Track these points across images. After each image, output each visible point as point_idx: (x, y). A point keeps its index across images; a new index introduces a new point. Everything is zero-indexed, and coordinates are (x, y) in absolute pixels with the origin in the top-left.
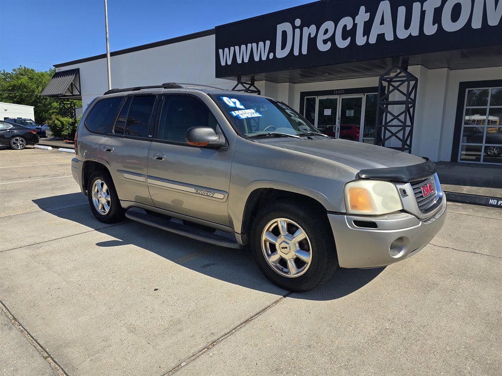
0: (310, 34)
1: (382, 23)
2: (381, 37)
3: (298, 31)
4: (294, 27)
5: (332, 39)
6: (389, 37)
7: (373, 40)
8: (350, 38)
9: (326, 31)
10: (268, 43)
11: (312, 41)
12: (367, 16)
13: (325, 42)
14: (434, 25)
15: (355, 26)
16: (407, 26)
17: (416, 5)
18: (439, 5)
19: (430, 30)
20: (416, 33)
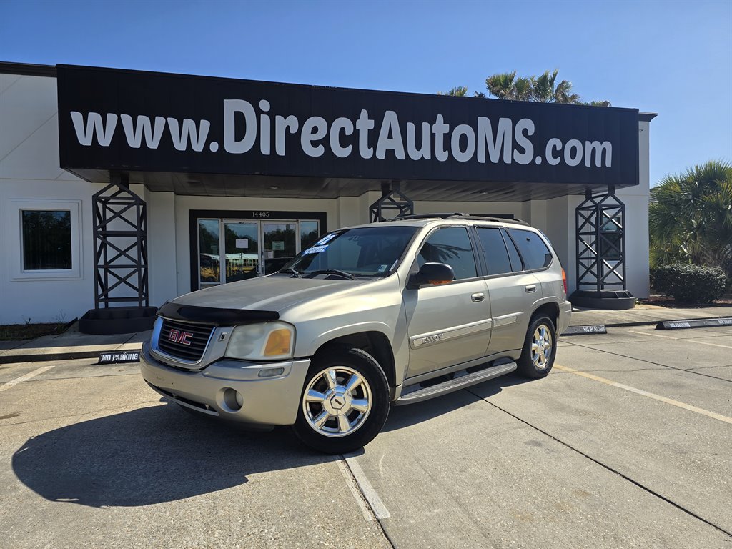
0: (288, 128)
1: (390, 136)
2: (390, 153)
3: (265, 119)
4: (259, 112)
5: (325, 142)
6: (400, 155)
7: (381, 155)
8: (351, 146)
9: (315, 130)
10: (205, 125)
11: (293, 140)
12: (371, 124)
13: (315, 144)
14: (445, 151)
15: (356, 132)
16: (419, 146)
17: (426, 126)
18: (447, 131)
19: (442, 156)
20: (428, 157)
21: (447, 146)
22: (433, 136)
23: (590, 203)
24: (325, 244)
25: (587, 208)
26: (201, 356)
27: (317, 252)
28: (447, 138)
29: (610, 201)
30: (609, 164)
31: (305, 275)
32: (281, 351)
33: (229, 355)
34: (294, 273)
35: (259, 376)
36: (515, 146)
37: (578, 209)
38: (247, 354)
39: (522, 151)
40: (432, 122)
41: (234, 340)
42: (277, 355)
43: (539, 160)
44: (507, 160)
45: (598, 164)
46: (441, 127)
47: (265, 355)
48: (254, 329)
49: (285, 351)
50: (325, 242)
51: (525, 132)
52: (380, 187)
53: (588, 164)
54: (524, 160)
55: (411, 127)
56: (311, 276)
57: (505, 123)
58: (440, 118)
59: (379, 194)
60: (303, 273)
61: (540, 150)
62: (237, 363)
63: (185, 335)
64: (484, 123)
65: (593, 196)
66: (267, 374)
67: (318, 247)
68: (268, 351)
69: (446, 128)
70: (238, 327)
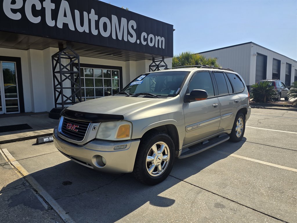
1: (65, 15)
2: (65, 25)
5: (22, 11)
6: (72, 28)
7: (60, 26)
8: (40, 17)
12: (53, 6)
13: (14, 11)
14: (96, 30)
15: (43, 9)
16: (82, 24)
17: (85, 14)
18: (97, 19)
19: (95, 32)
20: (87, 31)
21: (97, 27)
22: (90, 20)
23: (154, 64)
24: (141, 80)
25: (153, 66)
26: (83, 138)
27: (137, 84)
28: (97, 23)
29: (162, 63)
30: (164, 47)
31: (133, 95)
32: (125, 136)
33: (98, 137)
34: (127, 94)
35: (114, 149)
36: (129, 33)
37: (150, 66)
38: (107, 137)
39: (132, 36)
40: (89, 13)
41: (100, 129)
42: (123, 138)
43: (138, 42)
44: (126, 40)
45: (160, 47)
46: (94, 16)
47: (117, 138)
48: (111, 124)
49: (128, 136)
50: (141, 79)
51: (132, 27)
52: (57, 45)
53: (156, 46)
54: (133, 40)
55: (77, 13)
56: (136, 96)
57: (124, 20)
58: (93, 11)
59: (57, 50)
60: (132, 94)
61: (139, 37)
62: (102, 142)
63: (75, 127)
64: (114, 18)
65: (155, 61)
66: (118, 148)
67: (138, 82)
68: (118, 136)
69: (96, 17)
70: (102, 123)
